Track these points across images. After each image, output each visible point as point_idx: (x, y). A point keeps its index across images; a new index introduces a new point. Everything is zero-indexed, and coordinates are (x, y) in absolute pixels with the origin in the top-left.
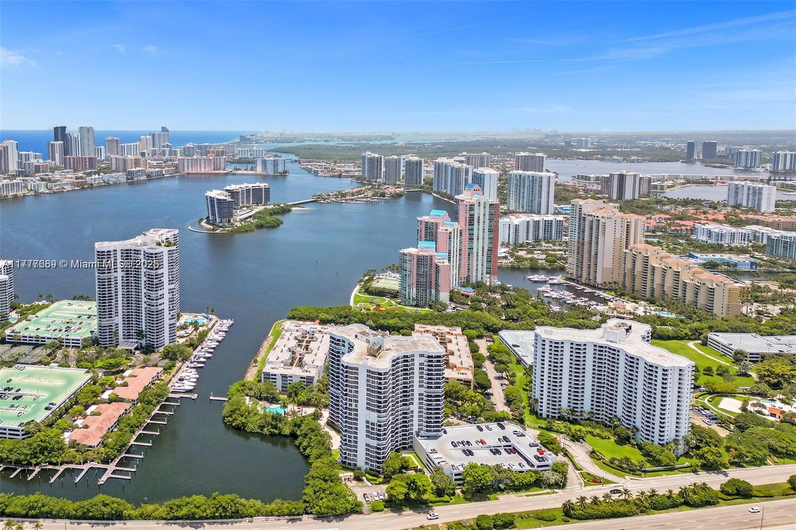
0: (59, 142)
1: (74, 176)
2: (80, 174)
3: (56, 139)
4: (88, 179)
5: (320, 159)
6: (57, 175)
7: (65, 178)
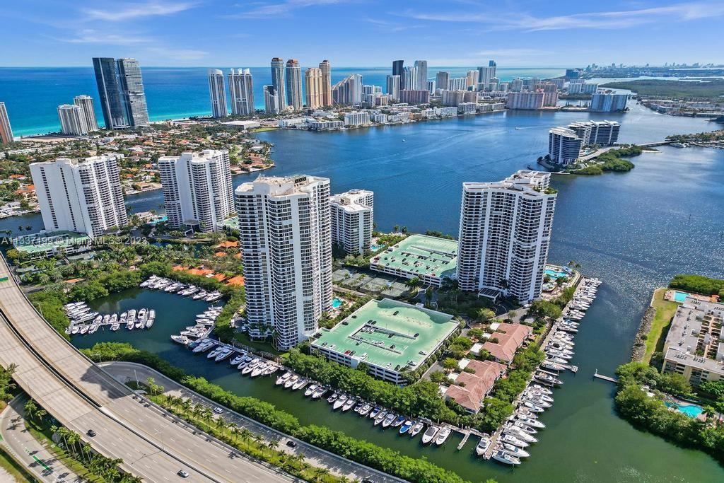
0: (397, 76)
1: (410, 110)
2: (415, 108)
3: (394, 74)
4: (423, 113)
5: (665, 95)
6: (395, 108)
7: (403, 111)
